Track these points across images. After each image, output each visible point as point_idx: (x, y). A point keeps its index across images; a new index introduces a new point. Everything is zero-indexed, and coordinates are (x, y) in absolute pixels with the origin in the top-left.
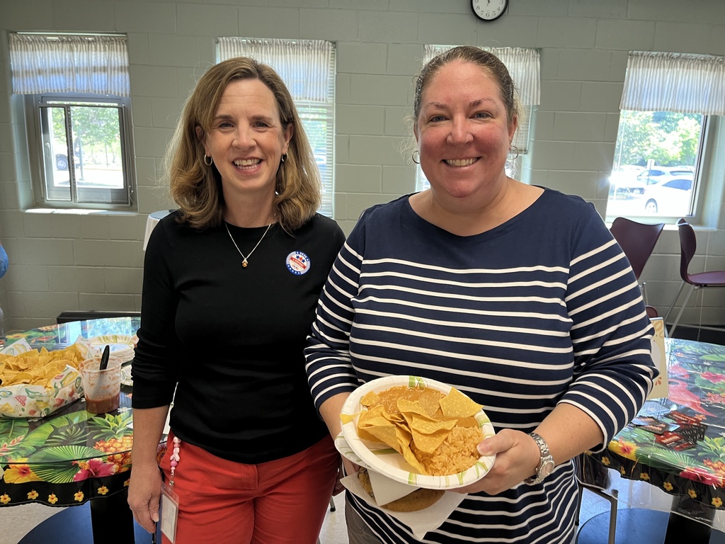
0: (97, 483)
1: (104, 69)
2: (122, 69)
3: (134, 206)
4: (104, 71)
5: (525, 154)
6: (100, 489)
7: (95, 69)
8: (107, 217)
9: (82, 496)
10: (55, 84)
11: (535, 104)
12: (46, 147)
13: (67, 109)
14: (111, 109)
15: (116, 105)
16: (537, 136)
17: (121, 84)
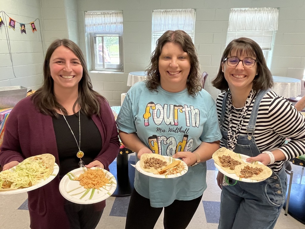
0: (126, 150)
1: (115, 23)
2: (121, 23)
3: (123, 70)
4: (115, 24)
5: (270, 50)
6: (126, 152)
7: (112, 23)
8: (114, 74)
9: (122, 153)
10: (100, 29)
11: (275, 30)
12: (96, 50)
13: (102, 37)
14: (117, 37)
15: (118, 35)
16: (275, 43)
17: (120, 28)
